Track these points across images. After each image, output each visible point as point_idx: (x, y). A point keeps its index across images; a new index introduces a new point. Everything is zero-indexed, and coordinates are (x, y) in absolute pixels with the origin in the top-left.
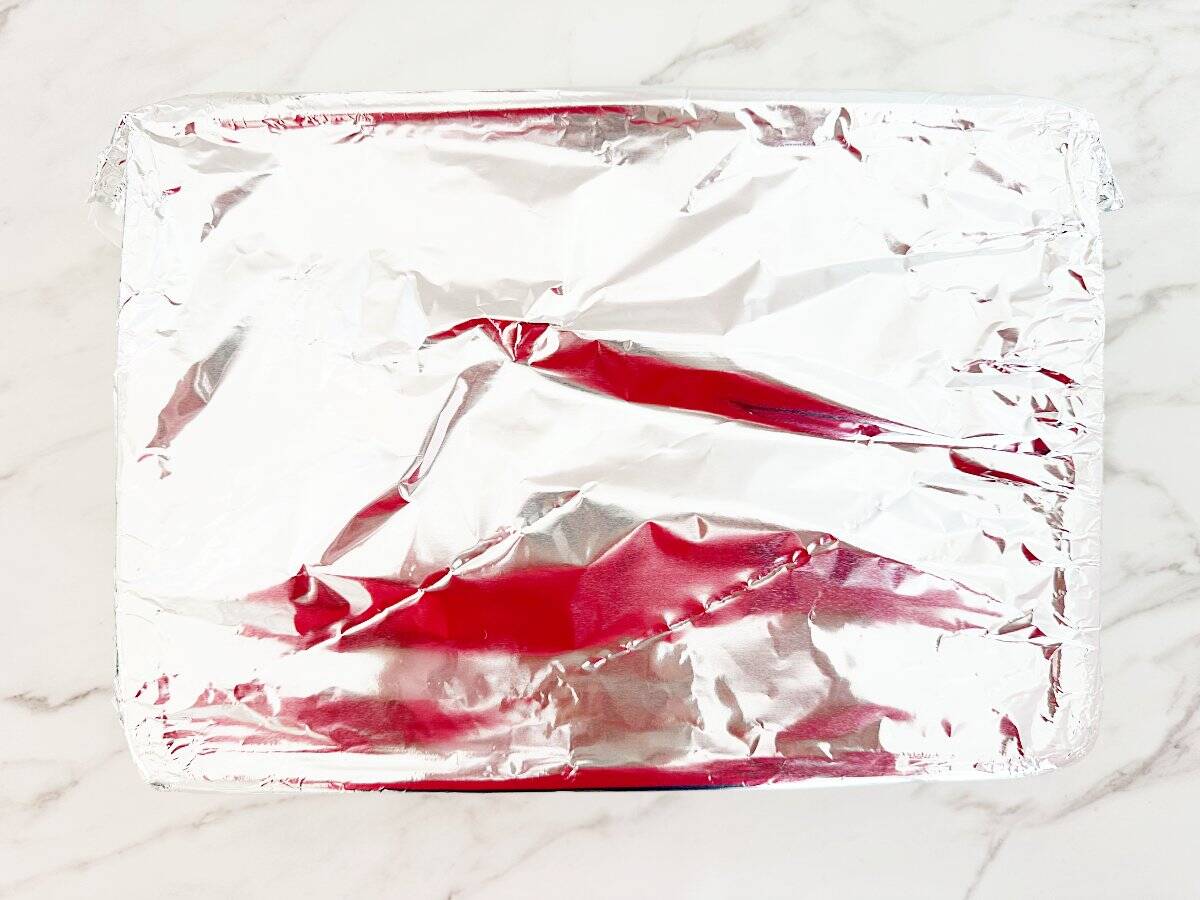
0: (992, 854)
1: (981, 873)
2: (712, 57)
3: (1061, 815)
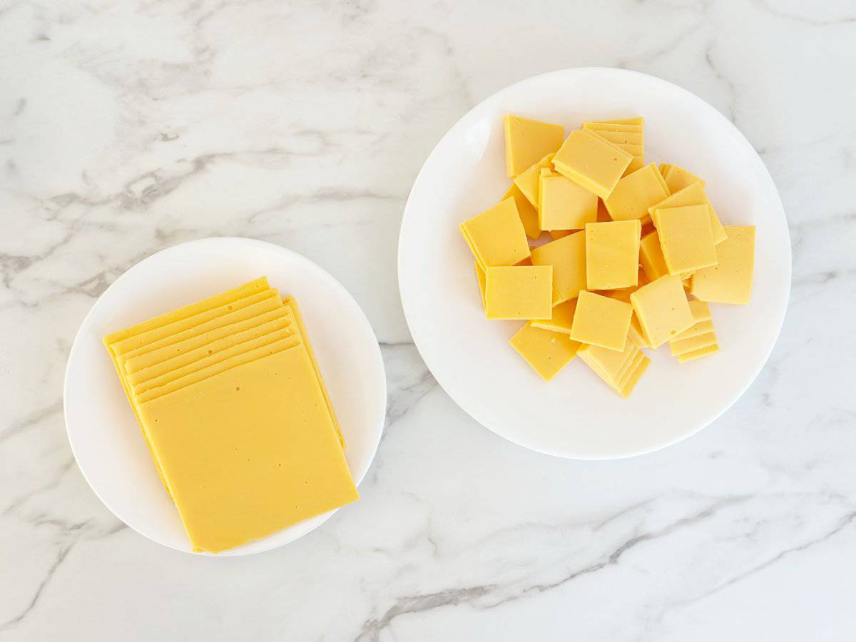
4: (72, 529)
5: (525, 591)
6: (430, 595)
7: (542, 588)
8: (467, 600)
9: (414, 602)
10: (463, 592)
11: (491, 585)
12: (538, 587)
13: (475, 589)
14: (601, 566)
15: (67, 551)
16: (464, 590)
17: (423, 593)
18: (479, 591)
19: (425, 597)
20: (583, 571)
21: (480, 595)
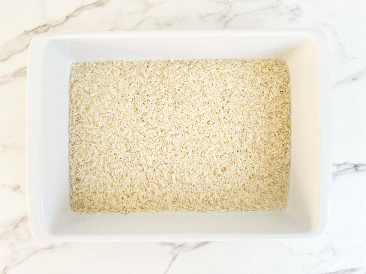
0: (174, 259)
1: (170, 265)
2: (89, 9)
3: (196, 247)
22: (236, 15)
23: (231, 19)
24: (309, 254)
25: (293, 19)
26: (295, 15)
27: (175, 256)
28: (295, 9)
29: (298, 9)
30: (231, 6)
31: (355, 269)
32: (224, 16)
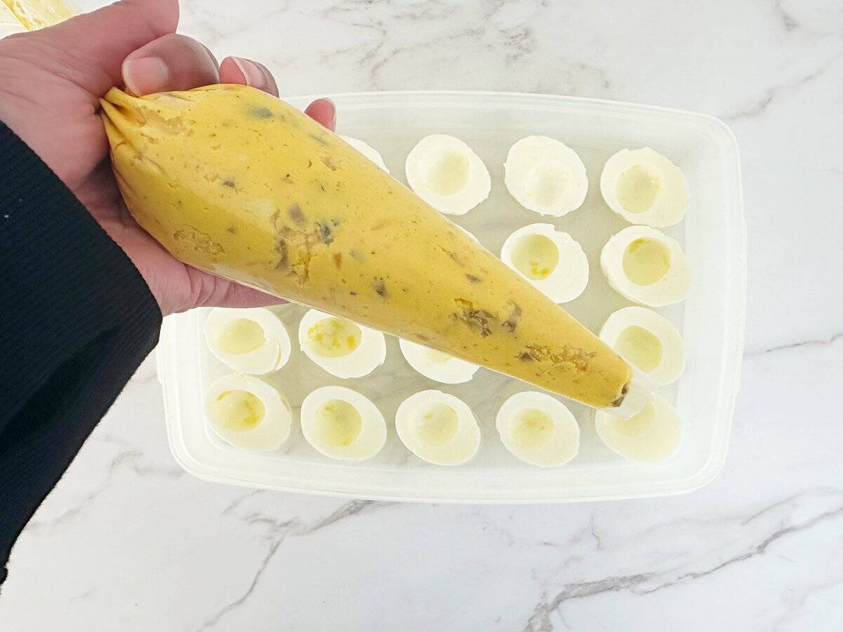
4: (281, 526)
5: (680, 578)
6: (594, 583)
7: (695, 576)
8: (628, 587)
9: (580, 588)
10: (624, 579)
11: (649, 574)
12: (691, 574)
13: (635, 577)
14: (750, 556)
15: (278, 544)
16: (625, 577)
17: (587, 581)
18: (639, 578)
19: (589, 584)
20: (733, 560)
21: (639, 582)
22: (395, 52)
23: (385, 61)
24: (546, 544)
25: (515, 57)
26: (519, 48)
27: (275, 545)
28: (520, 35)
29: (526, 34)
30: (385, 32)
31: (642, 576)
32: (371, 55)
